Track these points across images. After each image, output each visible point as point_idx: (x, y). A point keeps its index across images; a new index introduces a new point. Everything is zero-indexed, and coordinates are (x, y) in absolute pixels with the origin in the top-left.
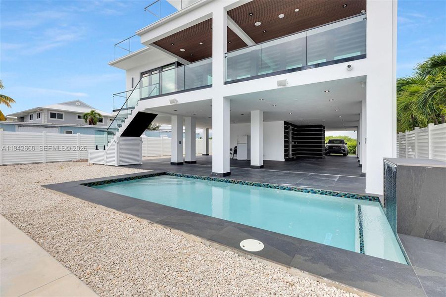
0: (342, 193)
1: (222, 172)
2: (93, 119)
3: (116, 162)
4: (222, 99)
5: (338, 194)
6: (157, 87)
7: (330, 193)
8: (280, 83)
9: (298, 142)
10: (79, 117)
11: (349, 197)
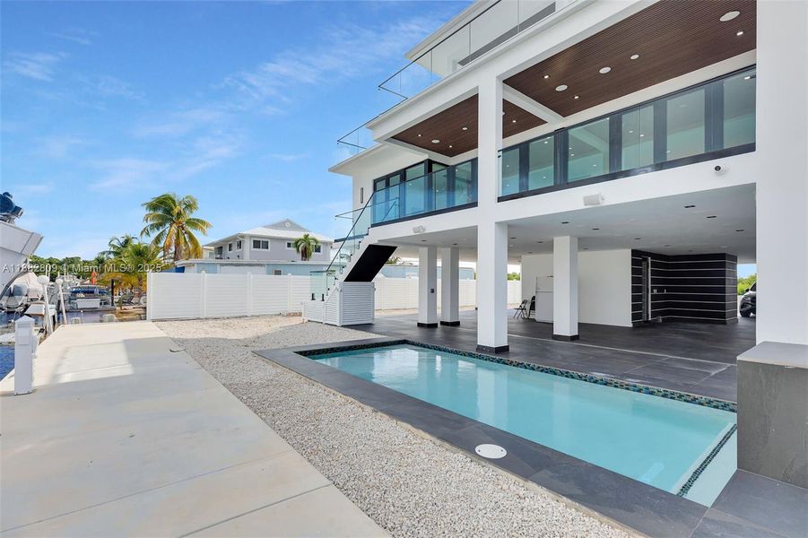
0: (704, 397)
1: (493, 345)
2: (306, 249)
3: (338, 321)
4: (494, 225)
5: (695, 399)
6: (397, 203)
7: (680, 396)
8: (587, 201)
9: (669, 289)
10: (289, 245)
11: (716, 407)
